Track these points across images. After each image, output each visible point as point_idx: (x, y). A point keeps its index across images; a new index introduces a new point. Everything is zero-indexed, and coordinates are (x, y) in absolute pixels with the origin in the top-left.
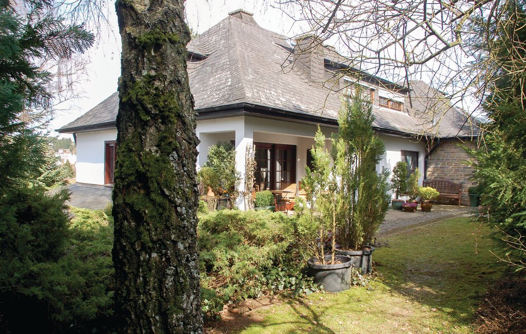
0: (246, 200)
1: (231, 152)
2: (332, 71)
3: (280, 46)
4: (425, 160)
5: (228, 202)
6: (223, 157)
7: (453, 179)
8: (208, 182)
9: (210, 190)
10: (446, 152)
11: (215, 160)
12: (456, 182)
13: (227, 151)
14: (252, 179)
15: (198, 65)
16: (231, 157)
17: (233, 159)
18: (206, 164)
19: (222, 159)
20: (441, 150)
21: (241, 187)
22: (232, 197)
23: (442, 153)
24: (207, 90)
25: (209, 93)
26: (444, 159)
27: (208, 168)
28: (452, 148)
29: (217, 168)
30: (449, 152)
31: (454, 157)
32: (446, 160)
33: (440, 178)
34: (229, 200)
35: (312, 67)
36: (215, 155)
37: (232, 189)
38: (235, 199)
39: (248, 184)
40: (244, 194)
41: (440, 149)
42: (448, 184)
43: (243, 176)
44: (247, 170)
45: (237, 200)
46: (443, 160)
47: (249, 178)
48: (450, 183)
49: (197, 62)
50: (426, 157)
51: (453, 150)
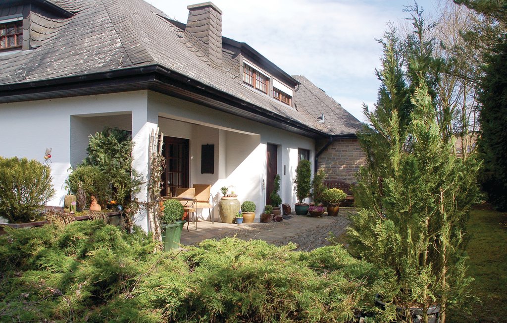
0: (151, 216)
1: (126, 142)
2: (230, 52)
3: (163, 19)
4: (315, 159)
5: (123, 219)
6: (115, 150)
7: (345, 179)
8: (92, 188)
9: (95, 202)
10: (337, 151)
11: (102, 156)
12: (348, 182)
13: (120, 142)
14: (159, 183)
15: (59, 25)
16: (127, 151)
17: (129, 152)
18: (84, 161)
19: (113, 153)
20: (332, 149)
21: (142, 196)
22: (129, 210)
23: (332, 152)
24: (83, 53)
25: (86, 57)
26: (336, 157)
27: (90, 167)
28: (343, 147)
29: (106, 167)
30: (340, 151)
31: (346, 156)
32: (337, 159)
33: (332, 178)
34: (124, 215)
35: (210, 44)
36: (101, 147)
37: (128, 198)
38: (132, 214)
39: (153, 192)
40: (148, 206)
41: (331, 147)
42: (341, 184)
43: (146, 180)
44: (152, 171)
45: (136, 216)
46: (334, 159)
47: (155, 182)
48: (343, 183)
49: (58, 20)
50: (317, 156)
51: (344, 148)
